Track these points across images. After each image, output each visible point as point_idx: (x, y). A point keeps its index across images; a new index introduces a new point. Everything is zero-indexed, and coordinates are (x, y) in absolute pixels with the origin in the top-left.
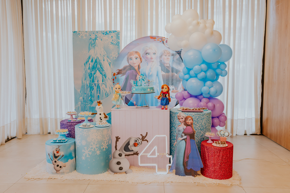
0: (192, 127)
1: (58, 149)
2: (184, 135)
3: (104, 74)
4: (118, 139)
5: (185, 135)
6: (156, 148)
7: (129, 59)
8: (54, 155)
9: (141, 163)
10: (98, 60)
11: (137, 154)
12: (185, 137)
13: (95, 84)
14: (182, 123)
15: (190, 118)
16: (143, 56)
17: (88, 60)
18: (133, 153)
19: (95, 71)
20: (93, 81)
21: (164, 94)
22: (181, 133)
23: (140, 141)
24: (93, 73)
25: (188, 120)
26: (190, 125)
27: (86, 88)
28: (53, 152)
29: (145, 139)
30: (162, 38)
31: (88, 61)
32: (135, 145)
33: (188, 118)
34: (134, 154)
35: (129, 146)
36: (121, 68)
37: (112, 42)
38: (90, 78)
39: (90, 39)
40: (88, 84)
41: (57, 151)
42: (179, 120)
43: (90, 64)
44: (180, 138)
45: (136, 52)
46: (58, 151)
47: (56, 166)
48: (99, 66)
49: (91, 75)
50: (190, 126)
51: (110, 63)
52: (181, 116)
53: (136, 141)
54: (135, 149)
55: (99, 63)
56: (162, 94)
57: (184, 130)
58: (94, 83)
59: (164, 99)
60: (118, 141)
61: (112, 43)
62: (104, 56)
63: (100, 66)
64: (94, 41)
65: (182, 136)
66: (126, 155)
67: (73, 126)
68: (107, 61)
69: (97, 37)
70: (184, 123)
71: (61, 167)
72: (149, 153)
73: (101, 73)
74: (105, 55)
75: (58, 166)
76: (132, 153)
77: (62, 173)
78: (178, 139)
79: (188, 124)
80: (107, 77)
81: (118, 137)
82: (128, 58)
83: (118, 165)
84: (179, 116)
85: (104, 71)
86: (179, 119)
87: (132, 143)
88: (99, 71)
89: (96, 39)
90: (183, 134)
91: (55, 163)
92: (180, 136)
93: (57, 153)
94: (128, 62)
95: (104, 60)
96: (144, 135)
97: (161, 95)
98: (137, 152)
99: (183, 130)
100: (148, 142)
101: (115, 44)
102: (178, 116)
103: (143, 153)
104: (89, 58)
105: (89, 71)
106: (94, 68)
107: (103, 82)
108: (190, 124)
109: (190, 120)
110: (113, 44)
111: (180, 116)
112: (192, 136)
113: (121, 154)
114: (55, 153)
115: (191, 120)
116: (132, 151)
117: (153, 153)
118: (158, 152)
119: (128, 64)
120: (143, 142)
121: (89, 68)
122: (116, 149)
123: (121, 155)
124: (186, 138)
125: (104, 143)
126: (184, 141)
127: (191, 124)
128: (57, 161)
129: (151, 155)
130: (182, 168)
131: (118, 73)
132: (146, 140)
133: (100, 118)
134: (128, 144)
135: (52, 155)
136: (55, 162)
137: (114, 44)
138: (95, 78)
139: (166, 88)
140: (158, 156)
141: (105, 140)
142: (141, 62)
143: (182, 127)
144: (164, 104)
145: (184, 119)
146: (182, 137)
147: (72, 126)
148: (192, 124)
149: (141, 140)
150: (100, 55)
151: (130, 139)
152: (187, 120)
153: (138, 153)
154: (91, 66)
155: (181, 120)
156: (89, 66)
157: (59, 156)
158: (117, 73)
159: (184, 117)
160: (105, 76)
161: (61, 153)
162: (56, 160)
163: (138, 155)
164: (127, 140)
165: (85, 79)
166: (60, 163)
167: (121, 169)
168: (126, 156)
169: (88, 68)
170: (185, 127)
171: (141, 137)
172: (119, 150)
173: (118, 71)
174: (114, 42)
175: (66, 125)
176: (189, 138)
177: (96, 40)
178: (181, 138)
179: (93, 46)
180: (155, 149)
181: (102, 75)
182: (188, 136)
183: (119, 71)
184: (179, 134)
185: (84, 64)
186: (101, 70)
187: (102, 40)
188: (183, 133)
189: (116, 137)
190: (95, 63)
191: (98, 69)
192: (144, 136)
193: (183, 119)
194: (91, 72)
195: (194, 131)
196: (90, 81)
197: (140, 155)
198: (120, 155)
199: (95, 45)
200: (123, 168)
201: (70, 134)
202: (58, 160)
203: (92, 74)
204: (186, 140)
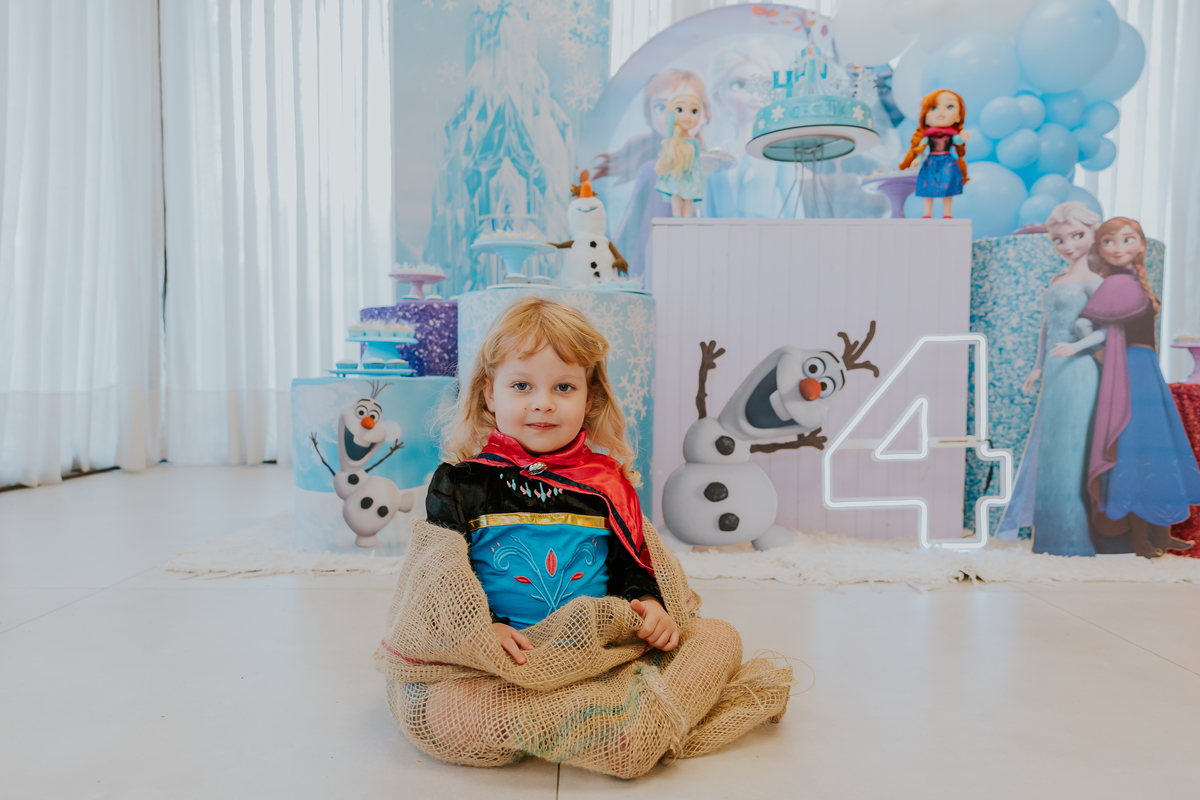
0: (1137, 278)
1: (370, 406)
2: (1090, 329)
3: (537, 175)
4: (710, 355)
5: (1096, 326)
6: (921, 404)
7: (652, 104)
8: (349, 437)
9: (837, 494)
10: (508, 113)
11: (815, 440)
12: (1095, 338)
13: (493, 221)
14: (1076, 259)
15: (1127, 229)
16: (716, 96)
17: (465, 109)
18: (794, 438)
19: (494, 164)
20: (485, 208)
21: (940, 137)
22: (1069, 316)
23: (835, 368)
24: (484, 170)
25: (1115, 242)
26: (1130, 267)
27: (450, 238)
28: (342, 419)
29: (860, 360)
30: (802, 15)
31: (464, 115)
32: (808, 390)
33: (1118, 229)
34: (802, 441)
35: (774, 398)
36: (615, 146)
37: (576, 29)
38: (472, 192)
39: (476, 12)
40: (462, 223)
41: (361, 413)
42: (1062, 242)
43: (470, 130)
44: (1061, 344)
45: (687, 76)
46: (373, 417)
47: (355, 503)
48: (515, 139)
49: (474, 182)
50: (1128, 272)
51: (565, 125)
52: (1075, 222)
53: (813, 369)
54: (808, 414)
55: (513, 126)
56: (925, 140)
57: (1089, 297)
58: (491, 216)
59: (940, 165)
60: (713, 366)
61: (574, 32)
62: (537, 91)
63: (521, 136)
64: (491, 22)
65: (1076, 335)
66: (755, 449)
67: (439, 319)
68: (553, 114)
69: (507, 5)
70: (1092, 257)
71: (383, 512)
72: (880, 434)
73: (523, 173)
74: (543, 87)
75: (366, 503)
76: (788, 435)
77: (389, 546)
78: (1052, 353)
79: (1113, 261)
80: (549, 191)
81: (713, 343)
82: (647, 104)
83: (712, 500)
84: (1060, 220)
85: (538, 162)
86: (1058, 239)
87: (788, 380)
88: (513, 160)
89: (501, 13)
90: (1084, 323)
91: (349, 488)
92: (1065, 332)
93: (367, 425)
94: (649, 120)
95: (536, 113)
96: (857, 335)
97: (915, 144)
98: (819, 430)
99: (1084, 299)
100: (877, 374)
101: (588, 37)
102: (1056, 223)
103: (851, 436)
104: (470, 100)
105: (466, 162)
106: (488, 146)
107: (529, 211)
108: (1128, 263)
109: (1126, 241)
110: (580, 36)
111: (1066, 222)
112: (1140, 329)
113: (727, 443)
114: (355, 427)
115: (1131, 240)
116: (792, 423)
117: (908, 440)
118: (933, 433)
119: (647, 131)
120: (848, 374)
121: (468, 148)
122: (703, 414)
123: (728, 447)
124: (1103, 344)
125: (631, 380)
126: (1088, 360)
127: (1134, 263)
128: (361, 474)
129: (891, 448)
130: (1073, 512)
131: (603, 172)
132: (867, 365)
133: (594, 265)
134: (769, 384)
135: (332, 441)
136: (353, 480)
137: (584, 38)
138: (492, 196)
139: (951, 106)
140: (933, 451)
141: (636, 366)
142: (708, 123)
143: (1081, 281)
144: (945, 186)
145: (1089, 239)
146: (1078, 339)
147: (432, 317)
148: (1138, 260)
149: (842, 365)
150: (522, 86)
151: (780, 354)
152: (1107, 241)
153: (824, 439)
154: (475, 138)
155: (1071, 244)
156: (469, 139)
157: (373, 445)
158: (596, 168)
159: (1089, 226)
160: (540, 184)
161: (387, 431)
162: (357, 467)
163: (821, 448)
164: (764, 363)
165: (449, 199)
166: (379, 486)
167: (728, 523)
168: (759, 454)
169: (462, 145)
170: (1096, 280)
171: (839, 349)
172: (720, 420)
173: (600, 161)
174: (585, 27)
175: (401, 314)
176: (1118, 339)
177: (500, 17)
178: (1071, 342)
179: (489, 47)
180: (916, 418)
181: (523, 181)
182: (1112, 330)
183: (608, 162)
184: (1058, 324)
185: (447, 129)
186: (524, 159)
187: (528, 18)
188: (1081, 316)
189: (703, 345)
190: (495, 124)
191: (508, 153)
192: (857, 343)
193: (1082, 235)
194: (476, 164)
195: (1151, 301)
196: (472, 207)
197: (831, 449)
198: (724, 446)
199: (498, 43)
200: (738, 519)
201: (420, 360)
202: (367, 471)
203: (478, 174)
204: (1099, 355)
